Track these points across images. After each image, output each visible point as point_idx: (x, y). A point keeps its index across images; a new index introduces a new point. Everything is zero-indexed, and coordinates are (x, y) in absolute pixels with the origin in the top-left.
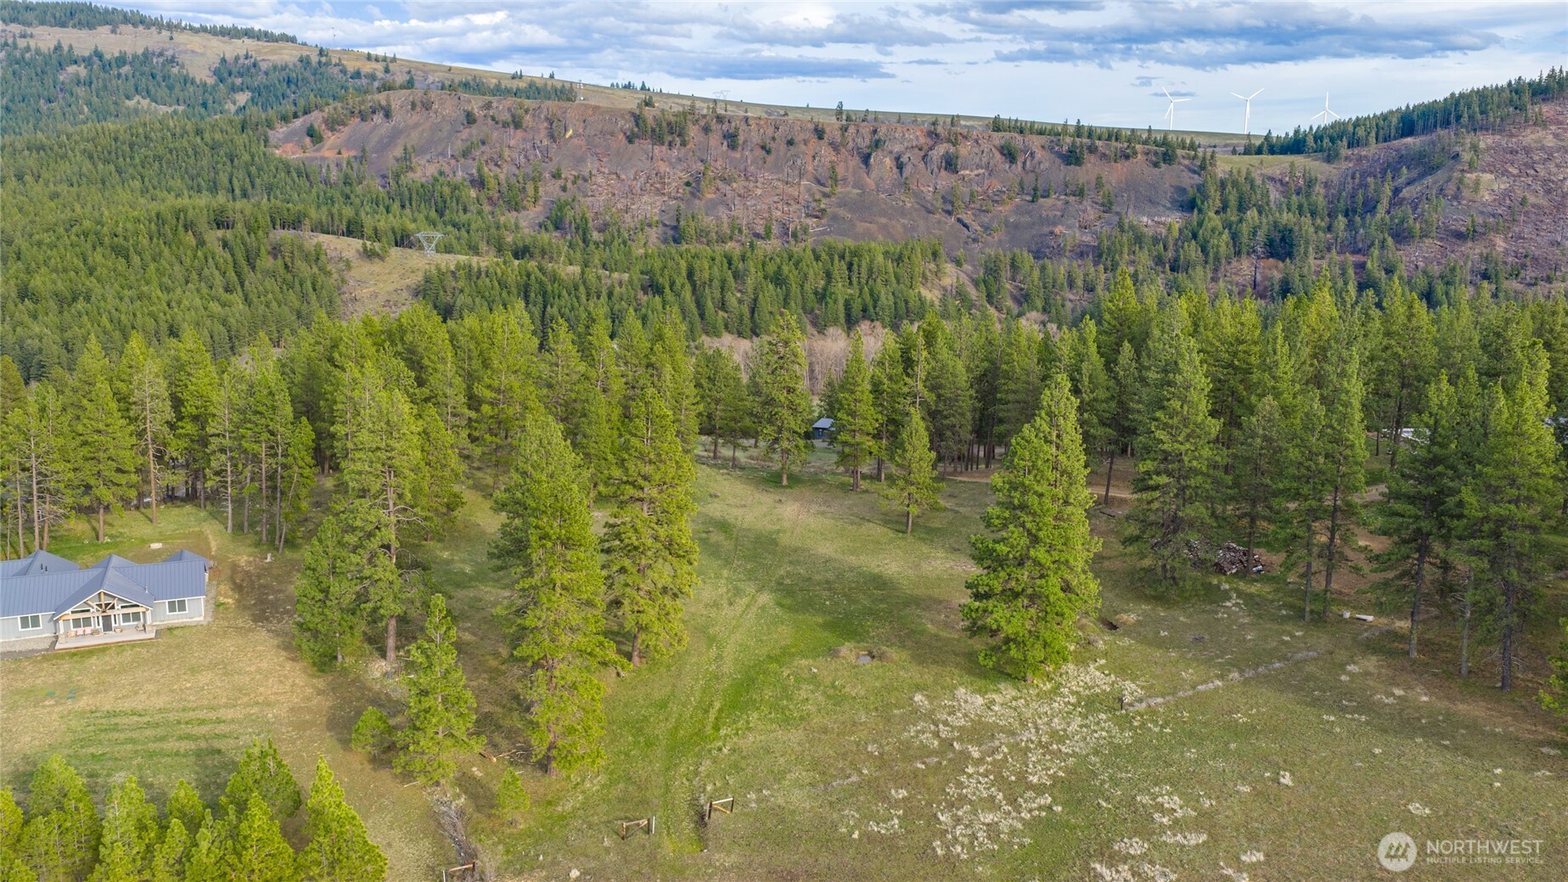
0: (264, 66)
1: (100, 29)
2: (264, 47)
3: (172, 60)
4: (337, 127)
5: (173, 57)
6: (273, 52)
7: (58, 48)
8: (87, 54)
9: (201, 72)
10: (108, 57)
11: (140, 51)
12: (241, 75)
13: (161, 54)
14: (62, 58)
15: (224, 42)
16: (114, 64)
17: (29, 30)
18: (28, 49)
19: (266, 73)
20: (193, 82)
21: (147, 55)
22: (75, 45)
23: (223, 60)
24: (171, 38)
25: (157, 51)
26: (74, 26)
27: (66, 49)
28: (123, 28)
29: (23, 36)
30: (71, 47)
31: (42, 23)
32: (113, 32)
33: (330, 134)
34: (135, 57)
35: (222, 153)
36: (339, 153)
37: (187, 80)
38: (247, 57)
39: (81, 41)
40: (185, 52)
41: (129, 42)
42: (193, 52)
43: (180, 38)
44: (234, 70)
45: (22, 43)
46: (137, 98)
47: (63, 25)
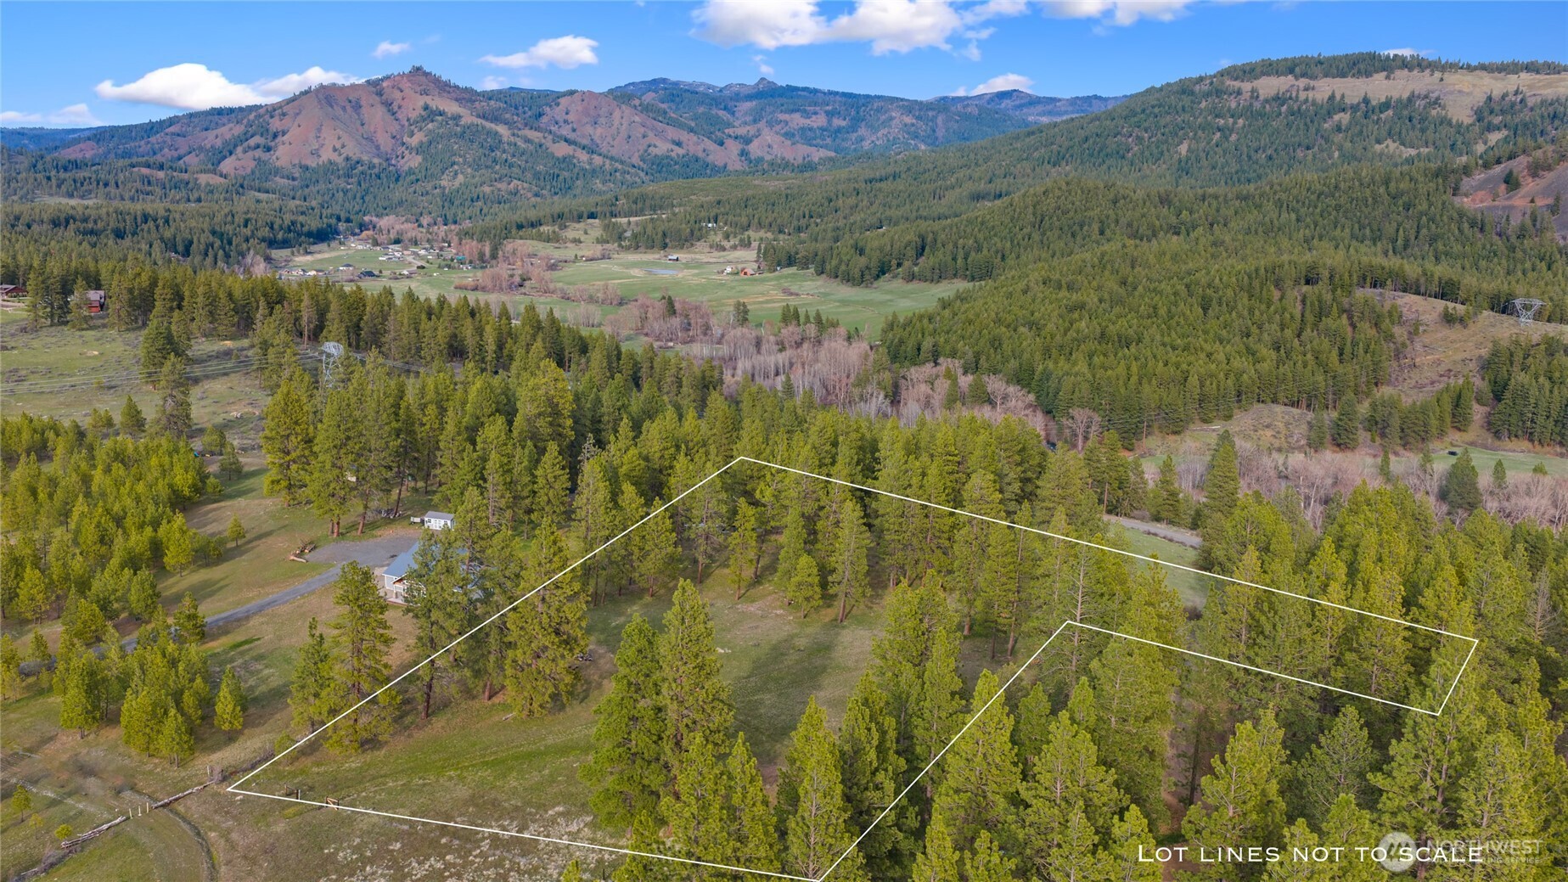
0: (1531, 102)
1: (1376, 76)
2: (1540, 81)
3: (1436, 102)
4: (1541, 173)
5: (1438, 99)
6: (1549, 85)
7: (1332, 98)
8: (1355, 101)
9: (1461, 112)
10: (1374, 103)
11: (1405, 96)
12: (1503, 112)
13: (1426, 97)
14: (1334, 105)
15: (1496, 79)
16: (1377, 110)
17: (1312, 83)
18: (1306, 101)
19: (1532, 109)
20: (1450, 124)
21: (1412, 99)
22: (1347, 93)
23: (1490, 98)
24: (1442, 80)
25: (1424, 93)
26: (1354, 75)
27: (1338, 97)
28: (1398, 73)
29: (1306, 89)
30: (1343, 96)
31: (1326, 76)
32: (1388, 78)
33: (1530, 179)
34: (1400, 101)
35: (1400, 202)
36: (1532, 201)
37: (1445, 121)
38: (1516, 93)
39: (1352, 89)
40: (1451, 93)
41: (1399, 86)
42: (1460, 92)
43: (1452, 78)
44: (1497, 108)
45: (1302, 96)
46: (1389, 141)
47: (1343, 75)
